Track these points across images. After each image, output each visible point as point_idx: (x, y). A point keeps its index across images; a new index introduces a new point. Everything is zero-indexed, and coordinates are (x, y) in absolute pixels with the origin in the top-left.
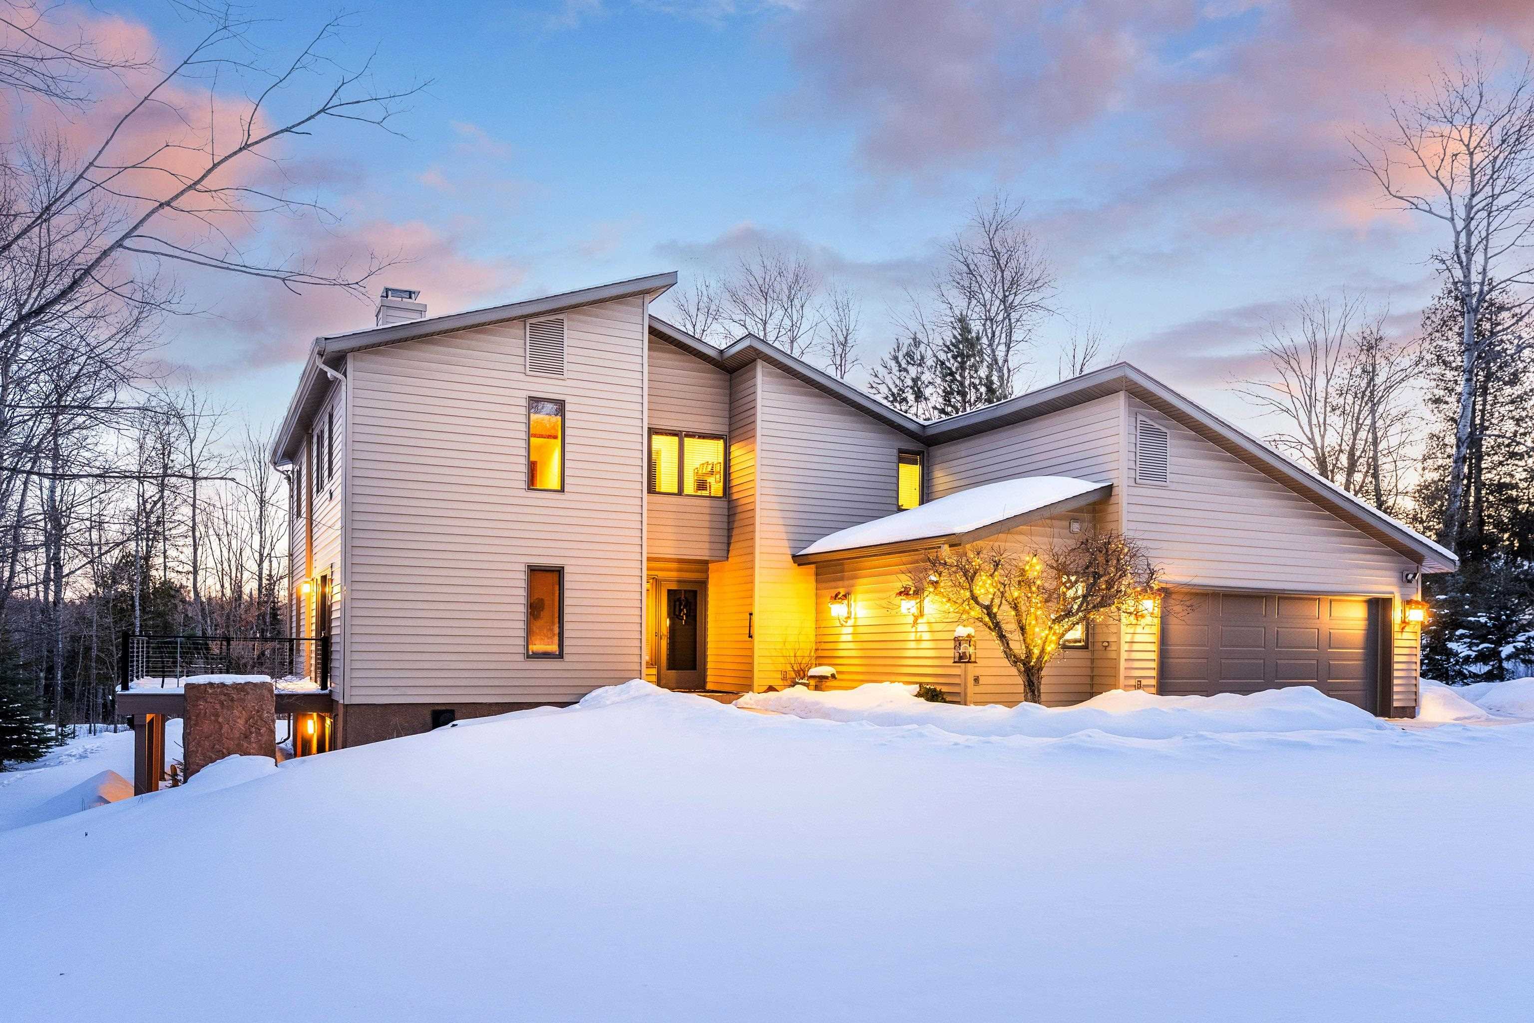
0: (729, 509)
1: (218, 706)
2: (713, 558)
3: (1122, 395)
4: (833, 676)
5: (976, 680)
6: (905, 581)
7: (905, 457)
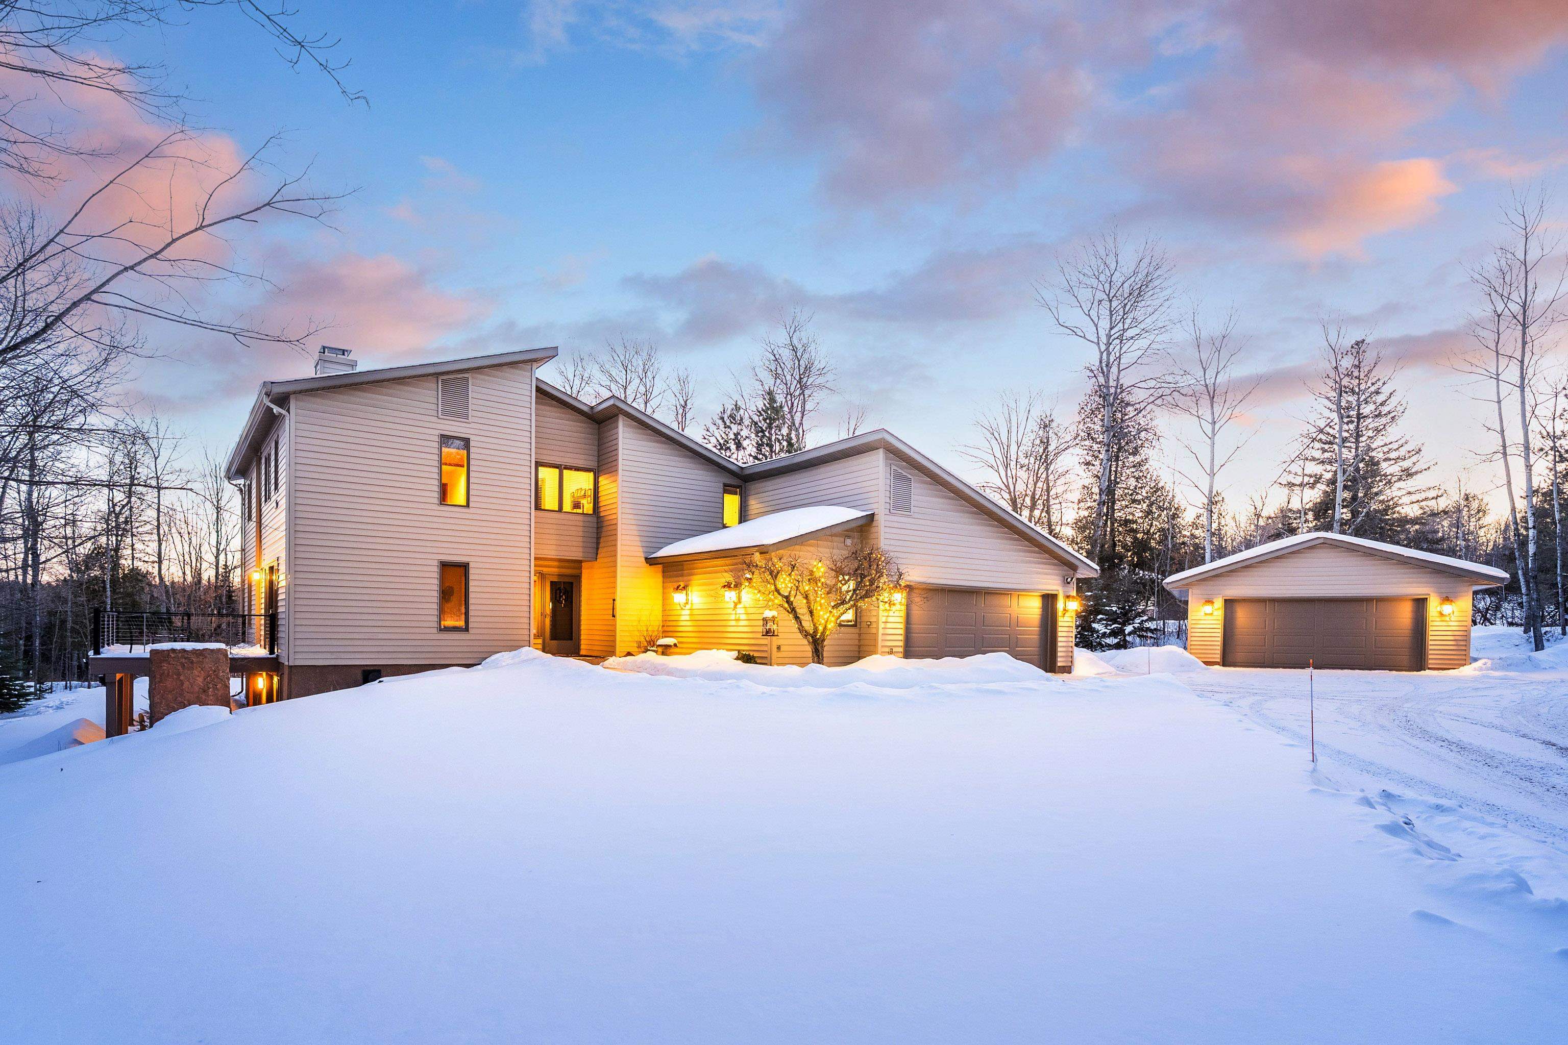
0: (597, 523)
1: (180, 668)
2: (587, 559)
3: (881, 450)
4: (675, 645)
5: (779, 648)
6: (728, 577)
7: (728, 489)
